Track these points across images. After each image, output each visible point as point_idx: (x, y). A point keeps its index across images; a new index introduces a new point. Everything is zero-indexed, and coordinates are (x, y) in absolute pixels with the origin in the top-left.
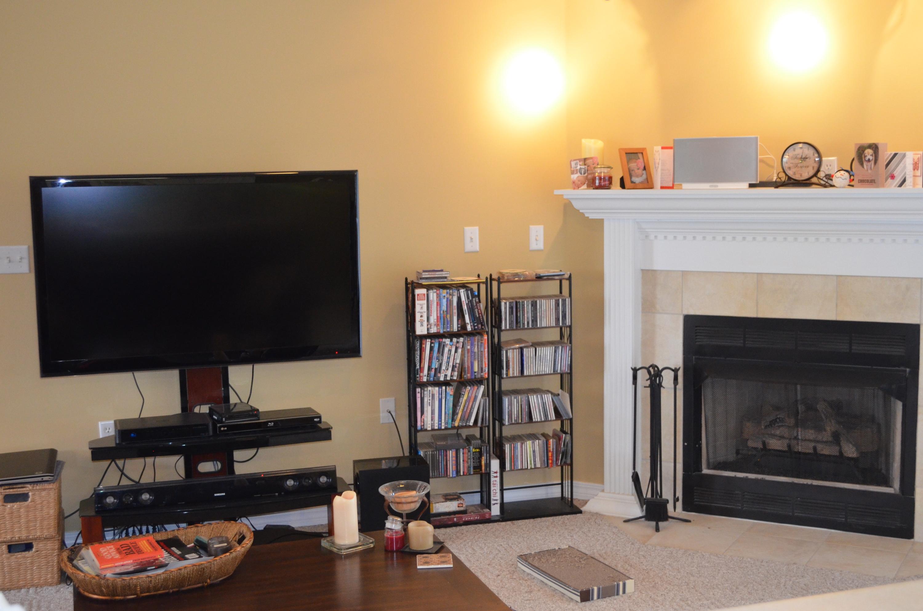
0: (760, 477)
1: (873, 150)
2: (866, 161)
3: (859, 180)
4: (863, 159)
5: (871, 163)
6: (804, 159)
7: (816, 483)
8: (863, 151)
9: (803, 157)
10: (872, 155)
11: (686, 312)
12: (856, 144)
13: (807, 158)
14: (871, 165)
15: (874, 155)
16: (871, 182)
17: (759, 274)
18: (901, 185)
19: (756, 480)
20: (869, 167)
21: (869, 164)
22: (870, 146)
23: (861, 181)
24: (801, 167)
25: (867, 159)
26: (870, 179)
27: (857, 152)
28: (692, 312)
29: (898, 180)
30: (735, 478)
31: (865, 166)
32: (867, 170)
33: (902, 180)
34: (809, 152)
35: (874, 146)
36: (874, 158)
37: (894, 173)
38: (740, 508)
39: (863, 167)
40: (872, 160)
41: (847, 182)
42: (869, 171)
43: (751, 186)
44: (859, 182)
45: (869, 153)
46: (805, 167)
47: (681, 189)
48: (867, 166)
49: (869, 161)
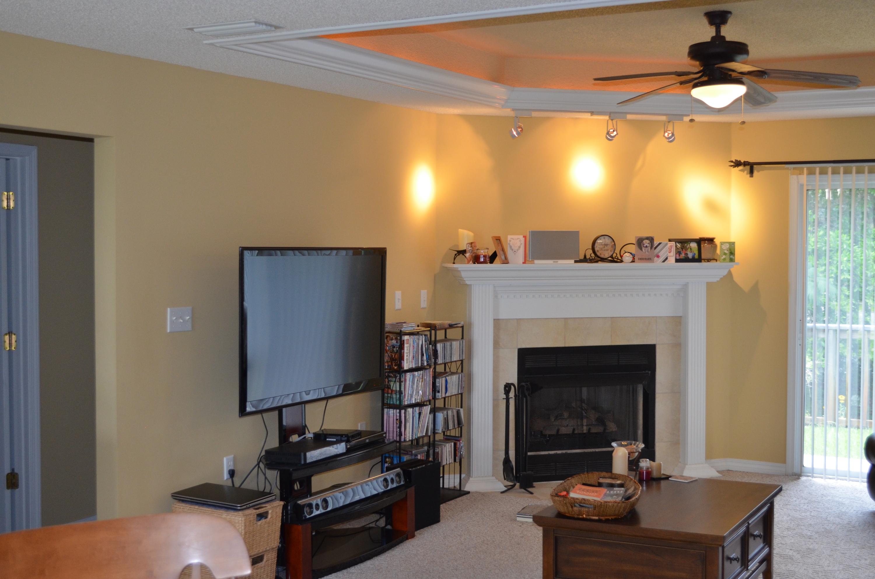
0: (564, 452)
1: (649, 240)
2: (644, 247)
3: (639, 258)
4: (642, 246)
5: (648, 248)
6: (606, 245)
7: (597, 450)
8: (642, 241)
9: (606, 244)
10: (649, 244)
11: (520, 347)
12: (636, 237)
13: (608, 245)
14: (648, 249)
15: (650, 243)
16: (648, 259)
17: (566, 319)
18: (664, 261)
19: (562, 454)
20: (646, 251)
21: (646, 249)
22: (647, 238)
23: (641, 259)
24: (604, 250)
25: (645, 246)
26: (647, 258)
27: (637, 241)
28: (524, 346)
29: (662, 258)
30: (549, 455)
31: (643, 250)
32: (645, 252)
33: (665, 258)
34: (608, 241)
35: (650, 238)
36: (650, 245)
37: (659, 254)
38: (554, 474)
39: (642, 251)
40: (649, 246)
41: (631, 259)
42: (647, 253)
43: (576, 262)
44: (639, 260)
45: (646, 243)
46: (607, 250)
47: (534, 263)
48: (645, 250)
49: (646, 247)
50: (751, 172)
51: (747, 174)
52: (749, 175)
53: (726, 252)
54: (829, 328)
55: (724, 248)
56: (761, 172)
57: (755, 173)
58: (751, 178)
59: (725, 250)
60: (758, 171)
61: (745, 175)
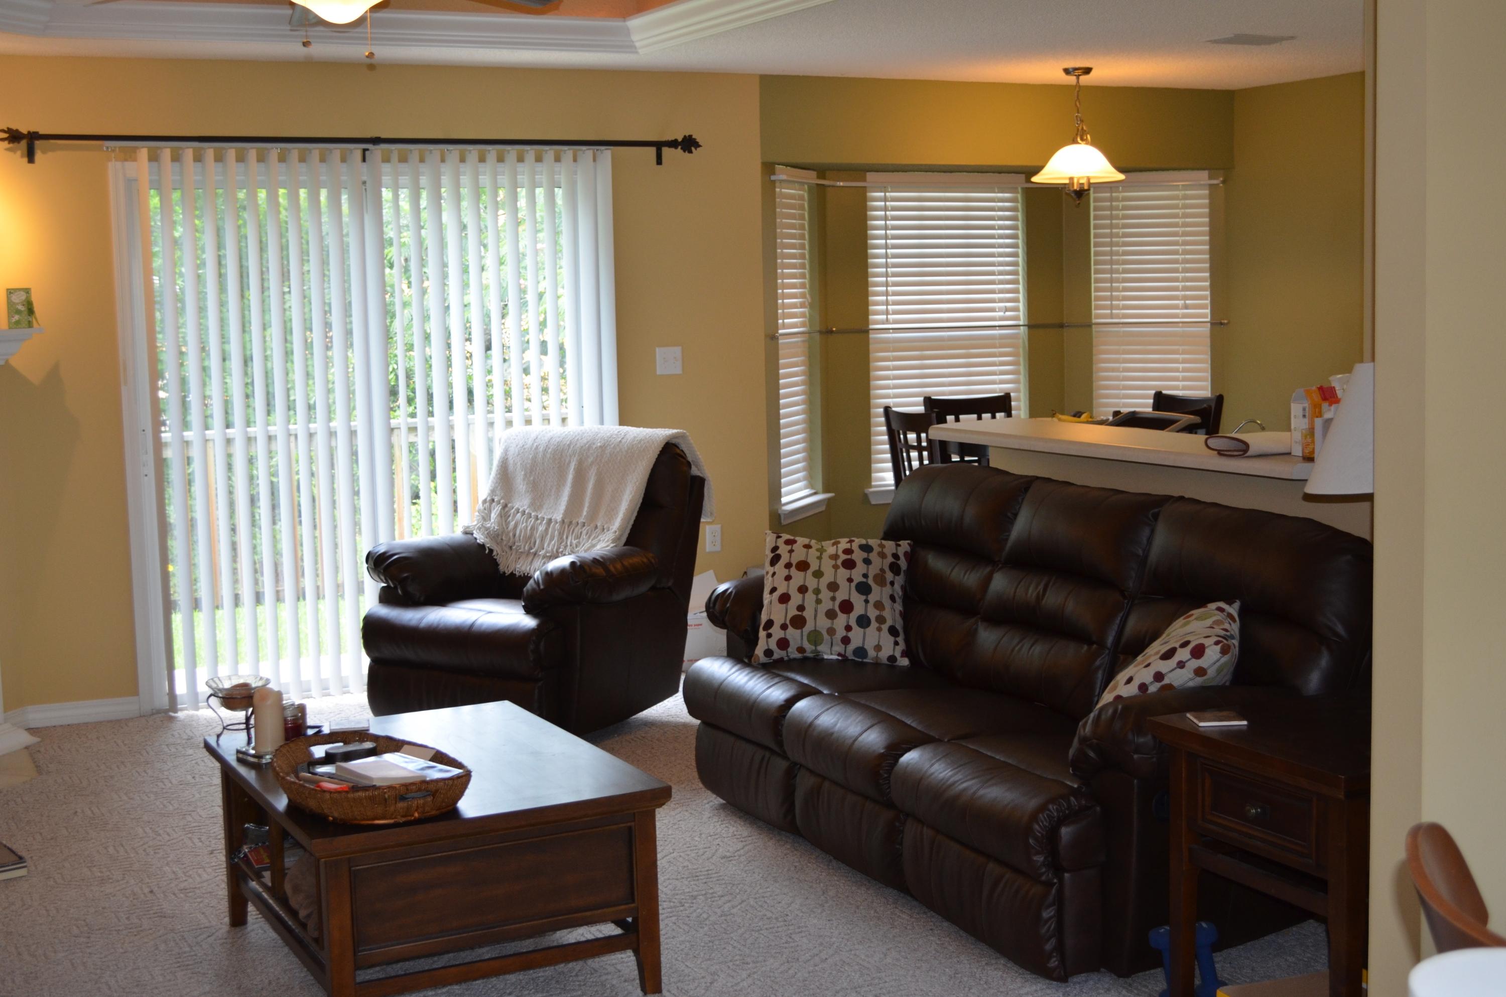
50: (30, 156)
51: (22, 156)
52: (26, 160)
53: (20, 307)
54: (207, 438)
55: (17, 301)
56: (50, 154)
57: (38, 156)
58: (31, 165)
59: (18, 304)
60: (44, 152)
61: (18, 157)
